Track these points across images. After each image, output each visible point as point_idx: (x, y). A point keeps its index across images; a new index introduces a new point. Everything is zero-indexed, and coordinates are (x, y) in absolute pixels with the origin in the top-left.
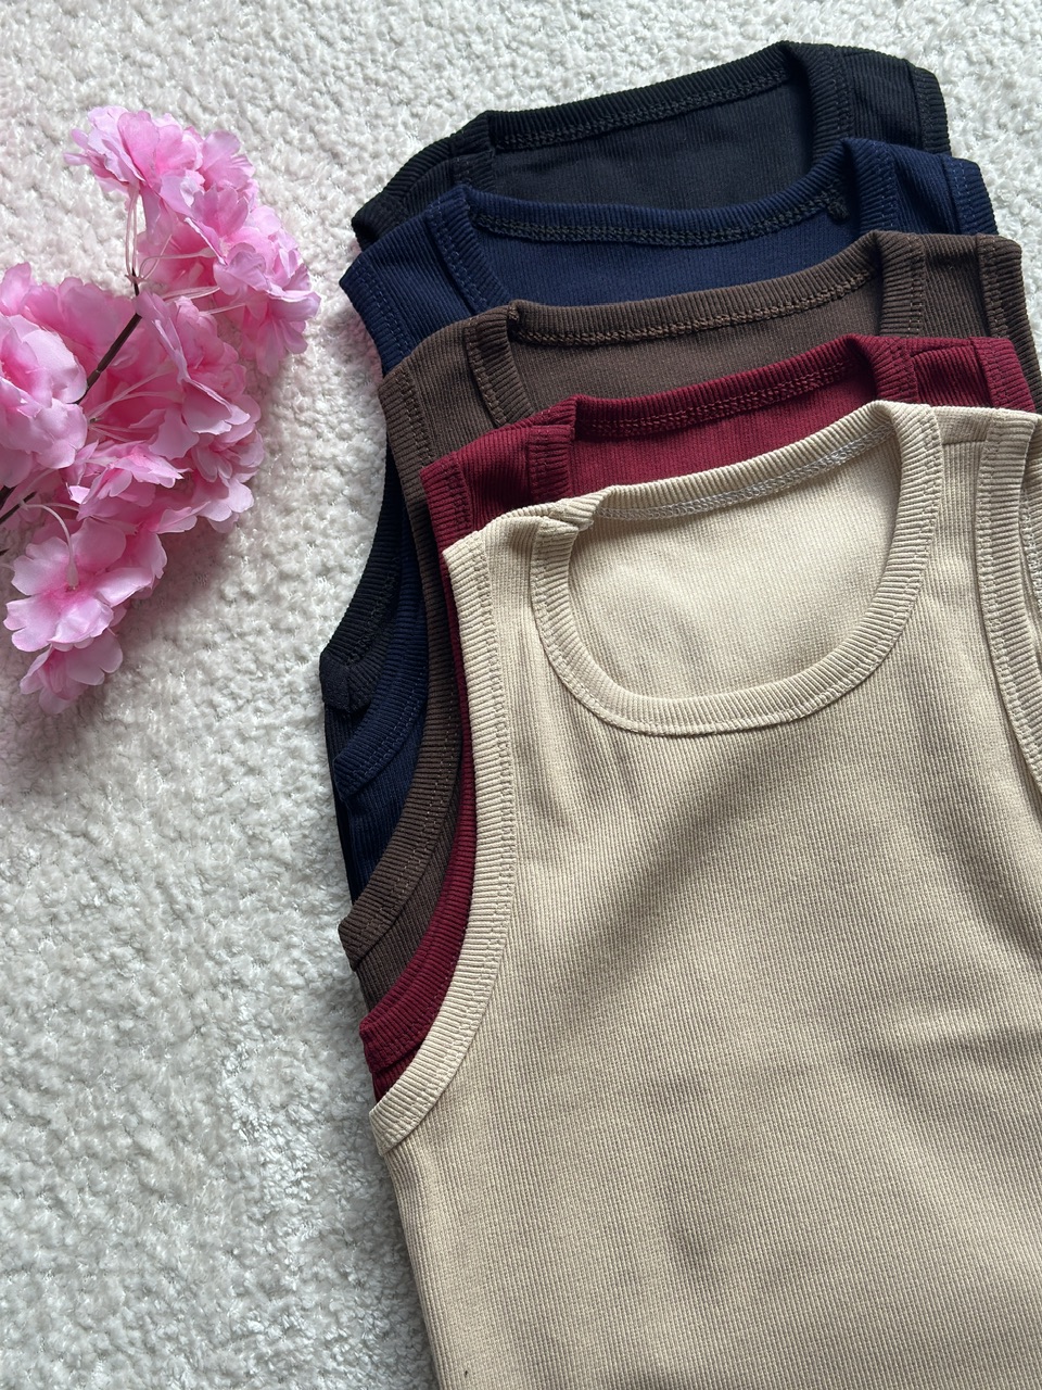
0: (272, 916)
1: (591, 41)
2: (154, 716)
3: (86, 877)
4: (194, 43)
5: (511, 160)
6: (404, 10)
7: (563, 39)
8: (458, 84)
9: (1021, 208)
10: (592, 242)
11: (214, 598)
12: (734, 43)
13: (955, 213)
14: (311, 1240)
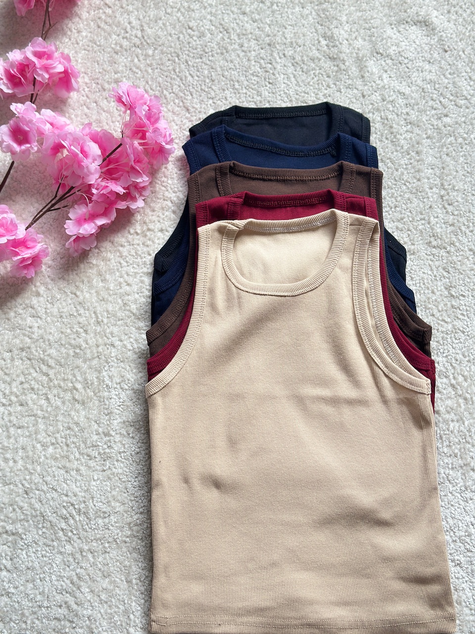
0: (126, 328)
1: (270, 91)
2: (102, 263)
3: (72, 306)
4: (152, 69)
5: (239, 121)
6: (217, 71)
7: (263, 89)
8: (228, 96)
9: (388, 163)
10: (259, 149)
11: (127, 232)
12: (312, 99)
13: (367, 161)
14: (120, 422)
